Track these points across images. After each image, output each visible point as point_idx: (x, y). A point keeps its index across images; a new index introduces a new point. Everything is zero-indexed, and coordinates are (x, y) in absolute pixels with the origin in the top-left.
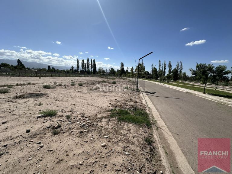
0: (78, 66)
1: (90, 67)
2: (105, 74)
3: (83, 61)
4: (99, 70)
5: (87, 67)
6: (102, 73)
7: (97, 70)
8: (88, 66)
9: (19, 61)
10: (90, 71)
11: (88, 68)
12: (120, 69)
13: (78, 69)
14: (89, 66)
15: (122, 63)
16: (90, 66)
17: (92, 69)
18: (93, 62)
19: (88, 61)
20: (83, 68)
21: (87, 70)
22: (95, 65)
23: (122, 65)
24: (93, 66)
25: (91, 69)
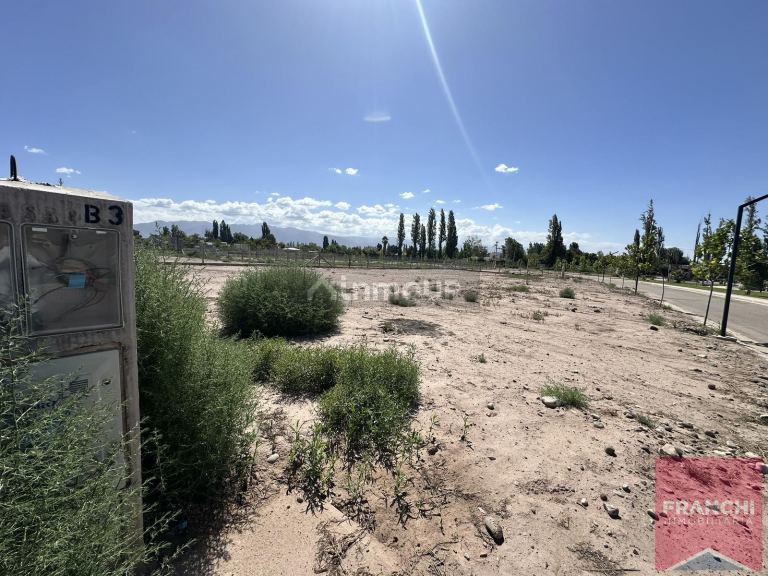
0: (401, 235)
1: (437, 239)
2: (487, 259)
3: (417, 218)
4: (467, 246)
5: (427, 237)
6: (475, 256)
7: (460, 246)
8: (432, 234)
9: (265, 229)
10: (437, 248)
11: (430, 239)
12: (545, 242)
13: (401, 244)
14: (434, 234)
15: (555, 218)
16: (438, 232)
17: (444, 244)
18: (447, 221)
19: (432, 217)
20: (415, 241)
21: (427, 245)
22: (453, 229)
23: (556, 227)
24: (447, 234)
25: (441, 242)
